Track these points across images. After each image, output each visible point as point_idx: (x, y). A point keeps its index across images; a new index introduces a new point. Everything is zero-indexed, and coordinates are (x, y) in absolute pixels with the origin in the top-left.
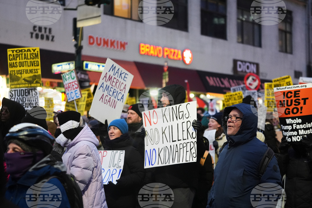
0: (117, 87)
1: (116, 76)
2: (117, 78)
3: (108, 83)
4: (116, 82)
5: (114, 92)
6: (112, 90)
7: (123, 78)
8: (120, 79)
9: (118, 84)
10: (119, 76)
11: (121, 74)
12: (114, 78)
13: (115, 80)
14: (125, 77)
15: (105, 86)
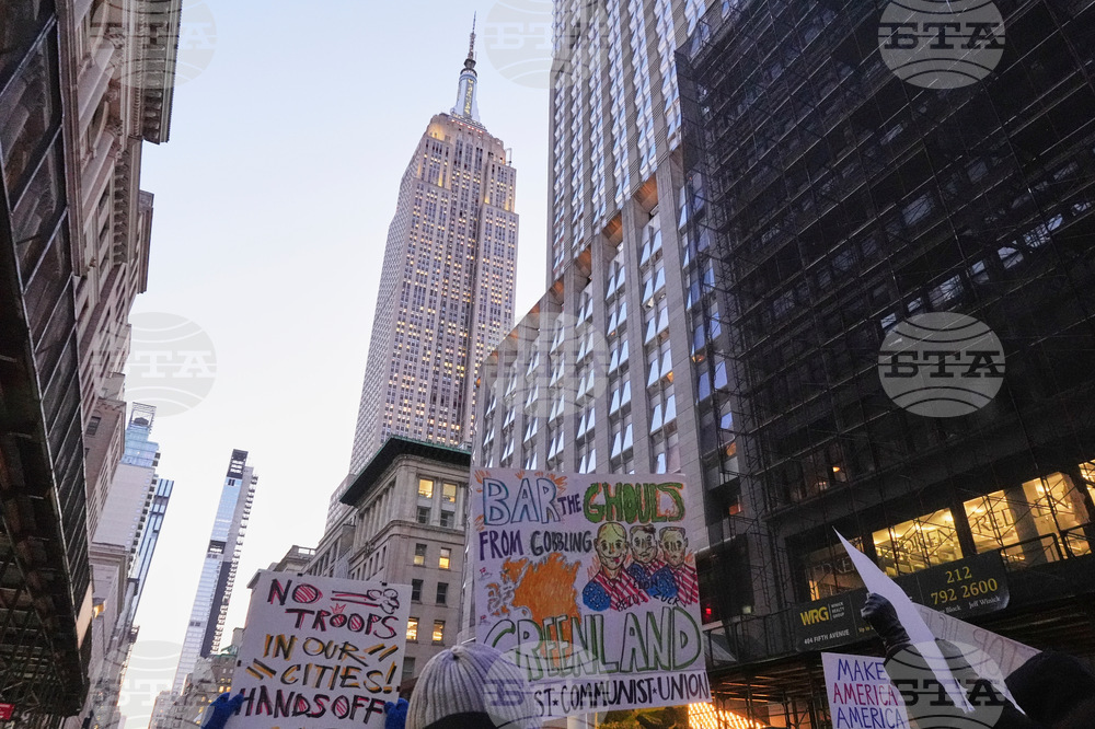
0: (875, 702)
1: (859, 681)
2: (863, 683)
3: (851, 703)
4: (867, 692)
5: (873, 716)
6: (867, 713)
7: (876, 677)
8: (871, 682)
9: (872, 694)
10: (865, 677)
11: (867, 671)
12: (858, 685)
13: (862, 690)
14: (878, 671)
15: (847, 715)
